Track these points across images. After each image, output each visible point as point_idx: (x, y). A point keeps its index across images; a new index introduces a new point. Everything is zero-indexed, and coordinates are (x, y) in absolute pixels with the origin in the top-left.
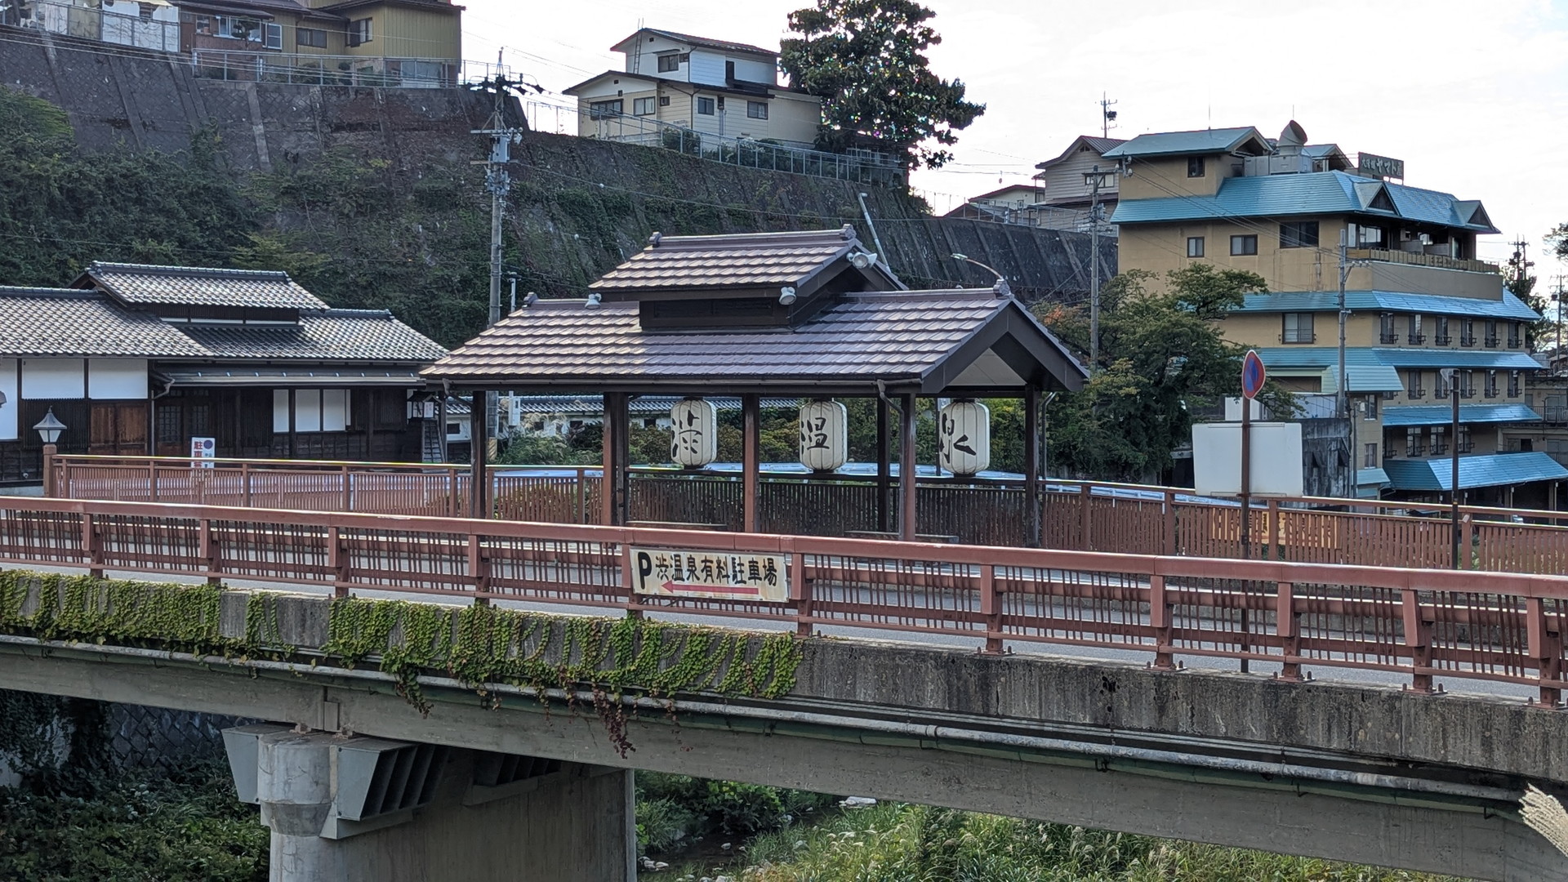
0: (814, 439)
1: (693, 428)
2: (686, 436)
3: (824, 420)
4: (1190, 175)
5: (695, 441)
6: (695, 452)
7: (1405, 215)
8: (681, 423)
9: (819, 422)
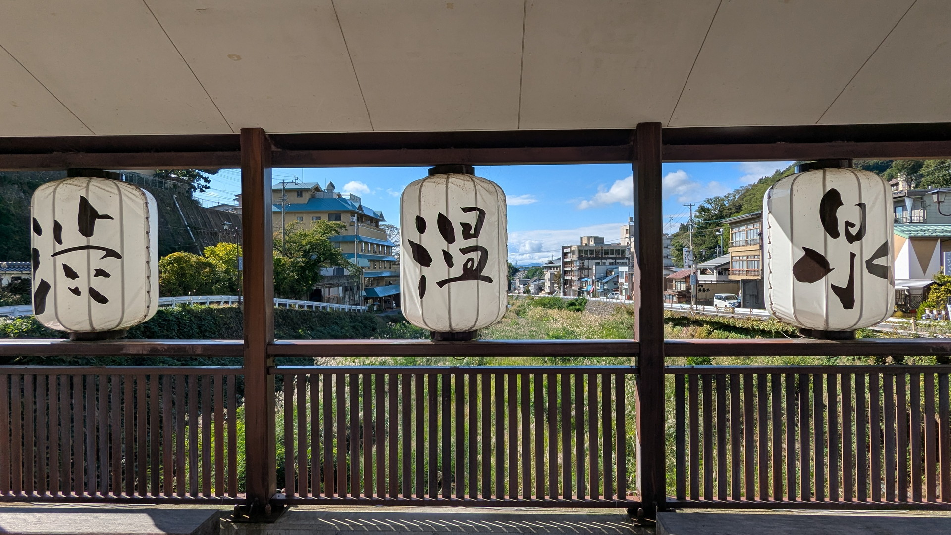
0: (459, 260)
1: (93, 241)
2: (76, 261)
3: (482, 213)
4: (297, 197)
5: (100, 273)
6: (102, 300)
7: (366, 213)
8: (58, 228)
9: (471, 219)
